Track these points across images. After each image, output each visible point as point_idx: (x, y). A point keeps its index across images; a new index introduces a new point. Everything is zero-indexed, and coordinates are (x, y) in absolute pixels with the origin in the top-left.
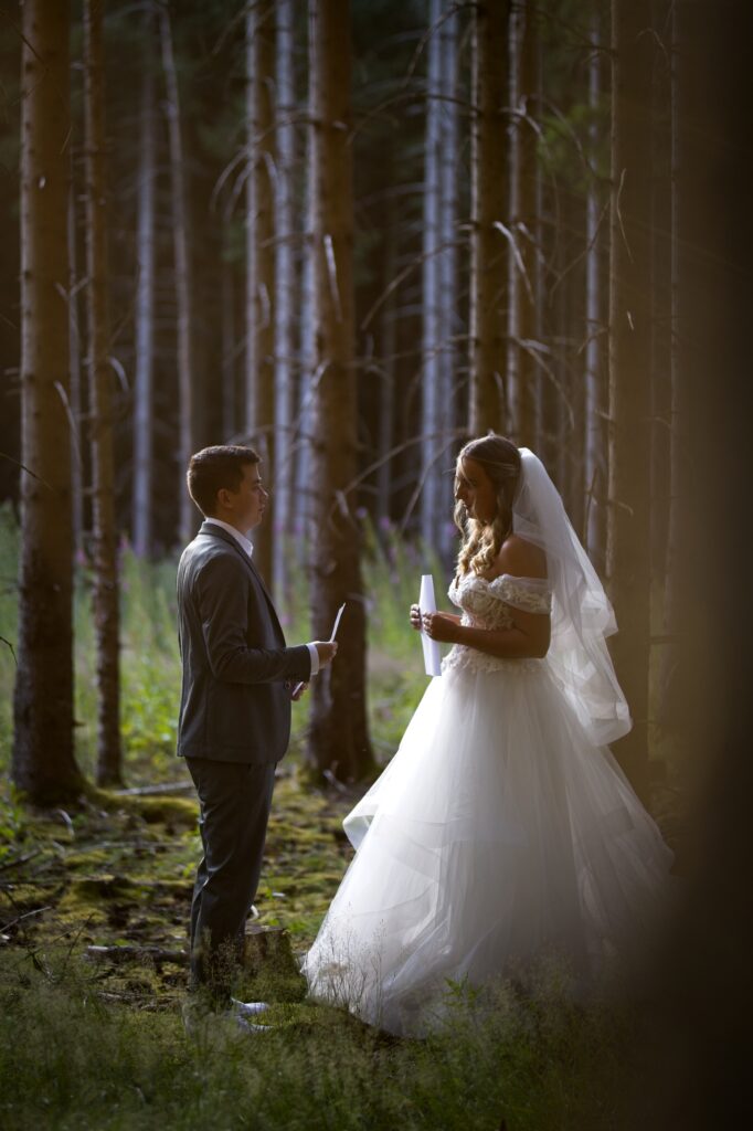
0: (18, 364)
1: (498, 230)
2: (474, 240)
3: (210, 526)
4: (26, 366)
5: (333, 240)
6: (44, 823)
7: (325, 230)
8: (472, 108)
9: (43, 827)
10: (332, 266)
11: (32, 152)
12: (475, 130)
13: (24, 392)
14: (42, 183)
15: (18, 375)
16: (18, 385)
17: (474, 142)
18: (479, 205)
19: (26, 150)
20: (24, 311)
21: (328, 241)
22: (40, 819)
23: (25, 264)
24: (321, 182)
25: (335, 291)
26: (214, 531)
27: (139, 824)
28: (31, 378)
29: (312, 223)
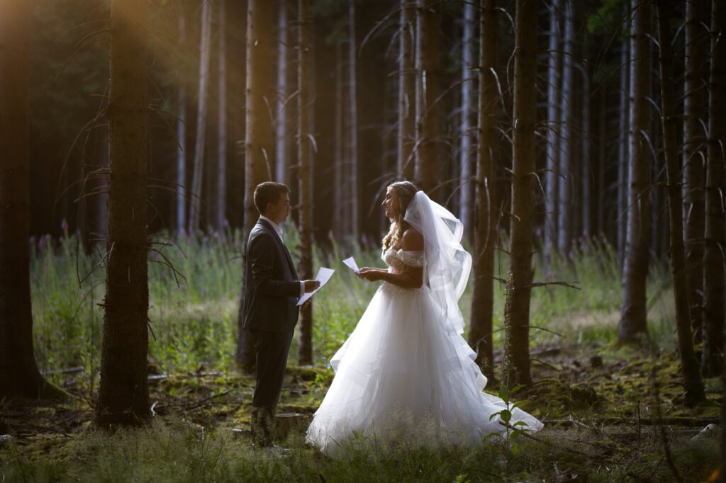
0: (244, 138)
1: (491, 71)
2: (481, 77)
3: (262, 220)
4: (248, 140)
5: (426, 73)
6: (250, 379)
7: (424, 67)
8: (480, 7)
9: (247, 381)
10: (425, 87)
11: (252, 26)
12: (482, 19)
13: (246, 153)
14: (256, 43)
15: (244, 143)
16: (244, 149)
17: (481, 26)
18: (483, 58)
19: (249, 25)
20: (247, 110)
21: (424, 73)
22: (249, 377)
23: (248, 85)
24: (422, 41)
25: (425, 101)
26: (264, 223)
27: (298, 381)
28: (250, 146)
29: (418, 63)
